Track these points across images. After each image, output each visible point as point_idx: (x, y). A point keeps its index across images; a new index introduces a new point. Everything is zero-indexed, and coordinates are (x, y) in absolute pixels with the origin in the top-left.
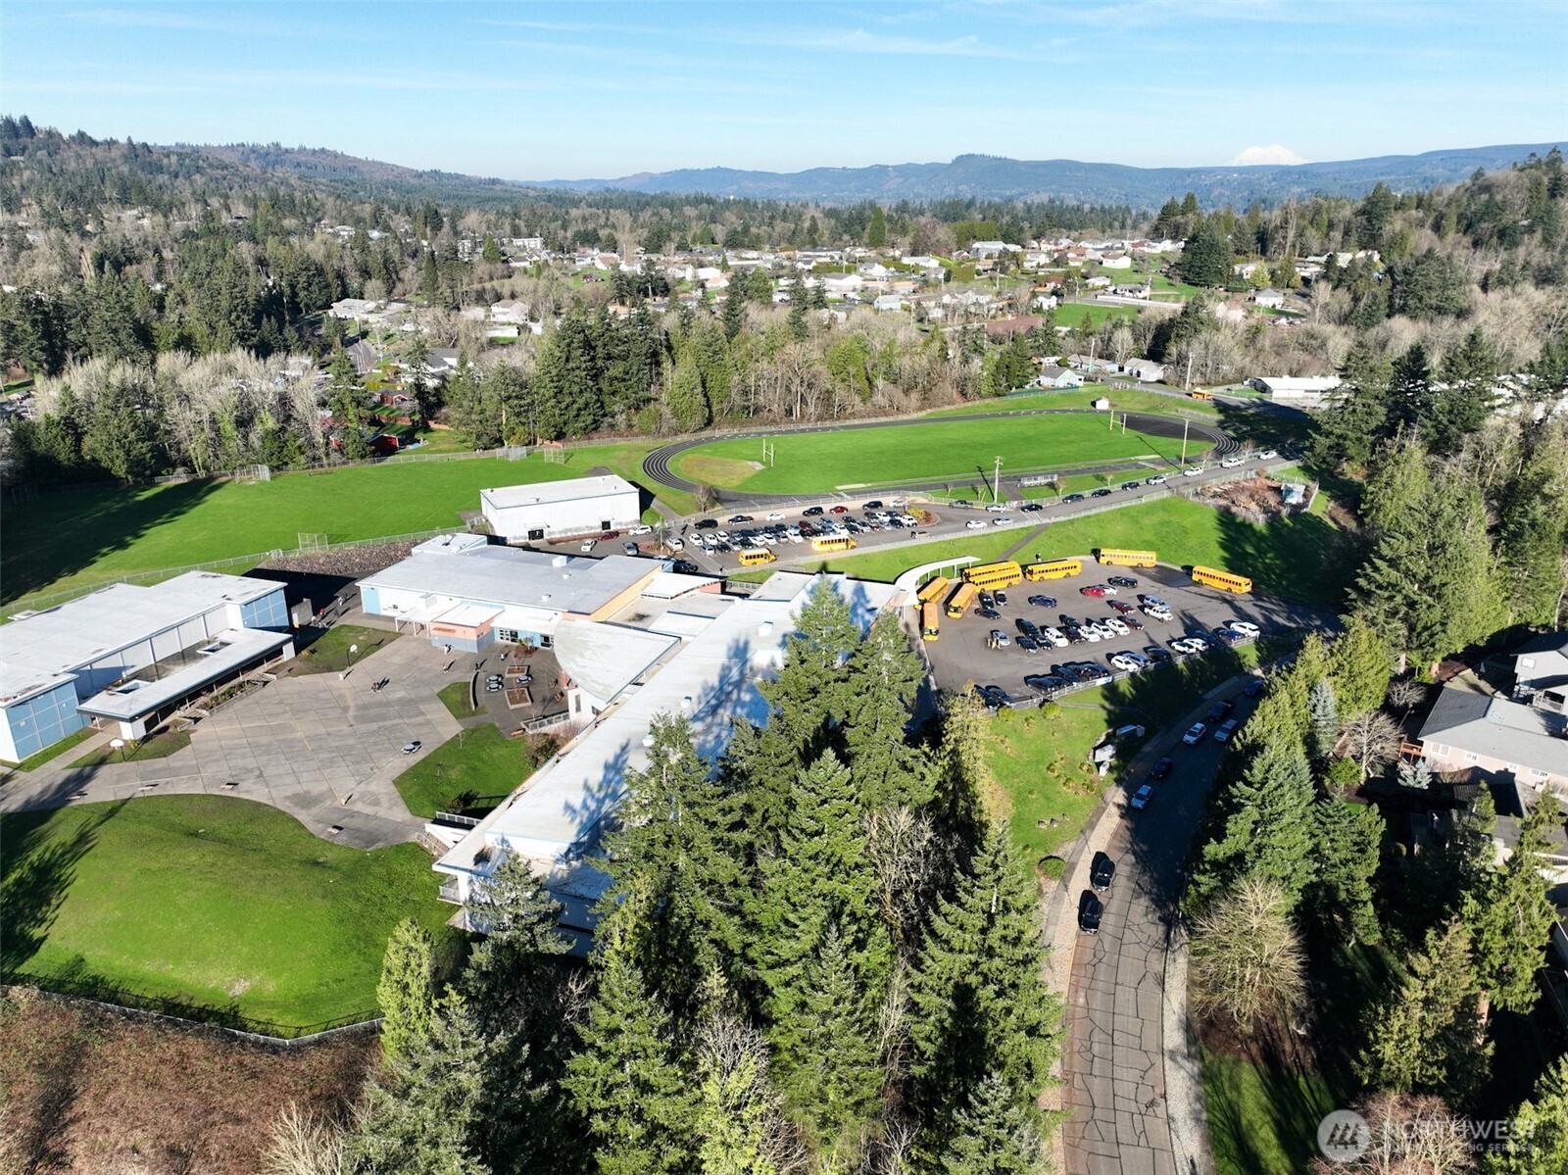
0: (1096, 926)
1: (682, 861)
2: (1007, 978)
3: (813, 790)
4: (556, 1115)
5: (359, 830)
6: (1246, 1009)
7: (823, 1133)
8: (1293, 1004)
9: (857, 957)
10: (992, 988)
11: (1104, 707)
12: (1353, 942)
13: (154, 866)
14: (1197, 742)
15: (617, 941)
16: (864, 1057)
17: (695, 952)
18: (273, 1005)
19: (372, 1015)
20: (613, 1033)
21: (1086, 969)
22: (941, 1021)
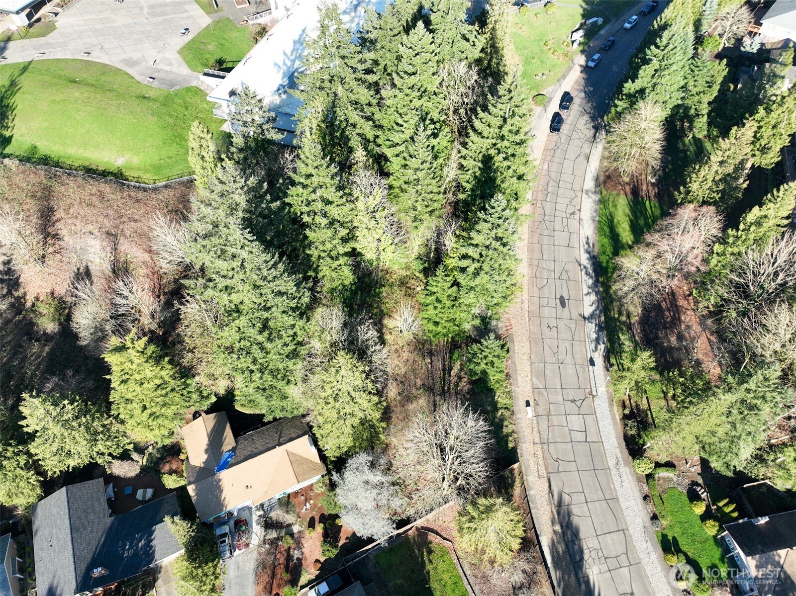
0: (558, 130)
1: (340, 90)
2: (510, 152)
3: (411, 48)
4: (285, 215)
5: (164, 79)
6: (629, 170)
7: (415, 224)
8: (653, 167)
9: (434, 142)
10: (502, 155)
11: (582, 7)
12: (691, 136)
13: (57, 98)
14: (632, 28)
15: (308, 133)
16: (436, 190)
17: (349, 139)
18: (139, 169)
19: (190, 174)
20: (309, 176)
21: (550, 152)
22: (474, 173)
